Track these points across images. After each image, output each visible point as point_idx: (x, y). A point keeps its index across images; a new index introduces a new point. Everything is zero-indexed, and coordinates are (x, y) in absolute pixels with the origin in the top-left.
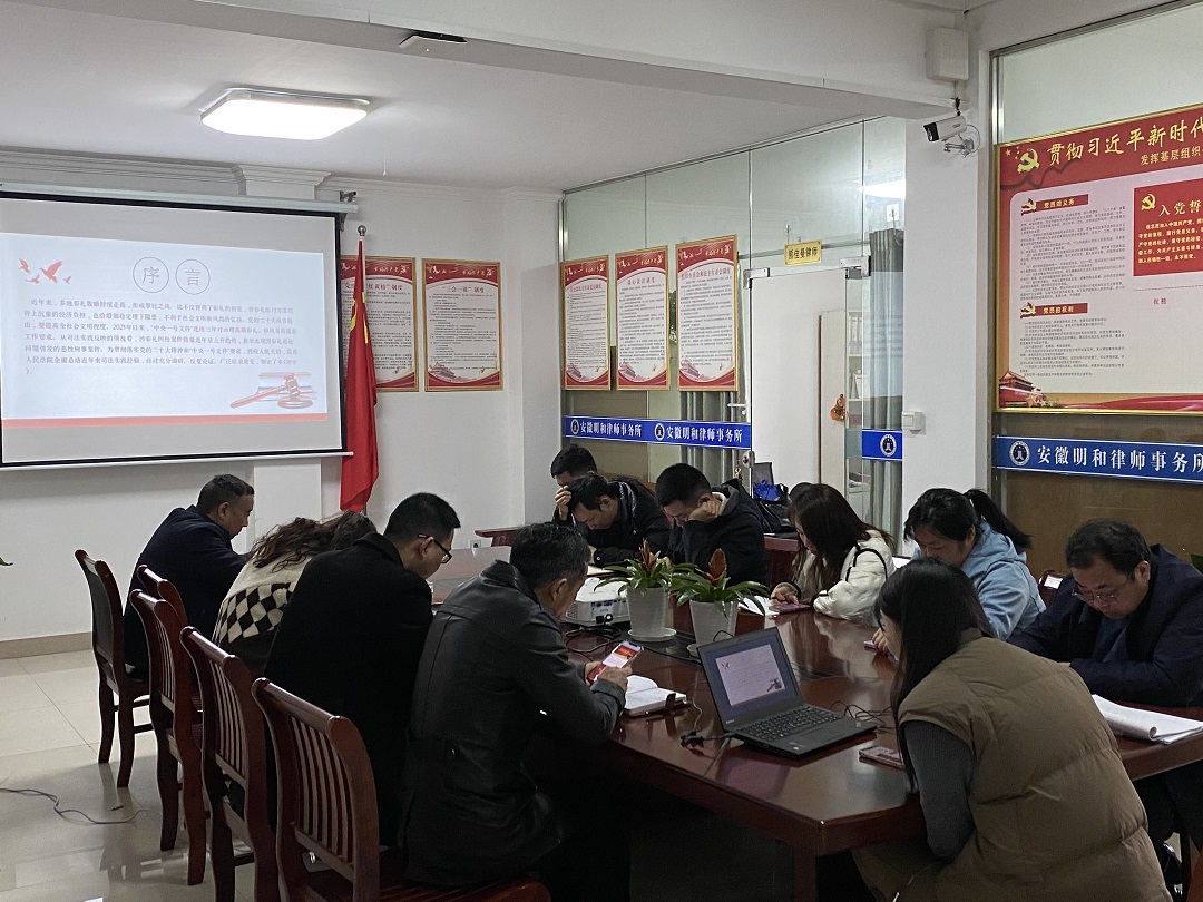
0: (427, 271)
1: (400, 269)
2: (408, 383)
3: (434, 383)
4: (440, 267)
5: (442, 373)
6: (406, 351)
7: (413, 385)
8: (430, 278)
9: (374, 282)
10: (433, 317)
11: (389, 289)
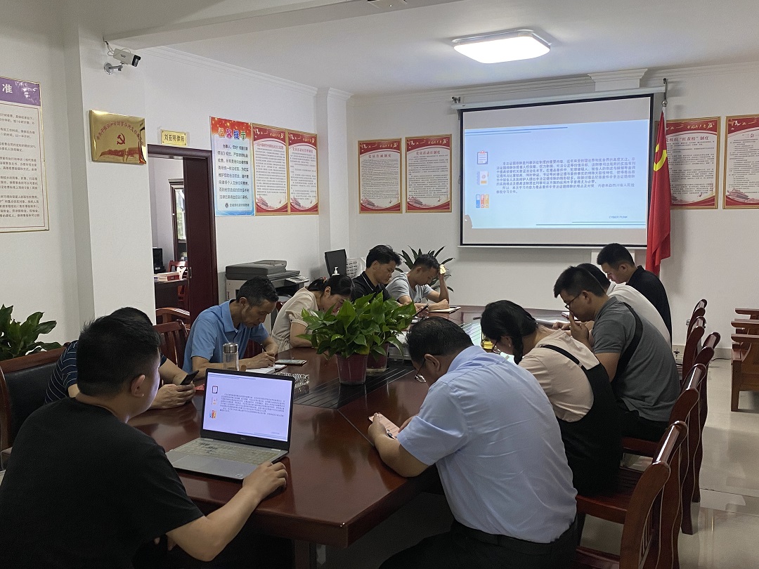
0: (730, 125)
1: (707, 125)
2: (710, 203)
3: (730, 202)
4: (739, 121)
5: (738, 196)
6: (709, 181)
7: (714, 204)
8: (732, 129)
9: (686, 136)
10: (732, 157)
11: (696, 141)
